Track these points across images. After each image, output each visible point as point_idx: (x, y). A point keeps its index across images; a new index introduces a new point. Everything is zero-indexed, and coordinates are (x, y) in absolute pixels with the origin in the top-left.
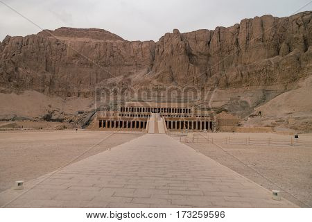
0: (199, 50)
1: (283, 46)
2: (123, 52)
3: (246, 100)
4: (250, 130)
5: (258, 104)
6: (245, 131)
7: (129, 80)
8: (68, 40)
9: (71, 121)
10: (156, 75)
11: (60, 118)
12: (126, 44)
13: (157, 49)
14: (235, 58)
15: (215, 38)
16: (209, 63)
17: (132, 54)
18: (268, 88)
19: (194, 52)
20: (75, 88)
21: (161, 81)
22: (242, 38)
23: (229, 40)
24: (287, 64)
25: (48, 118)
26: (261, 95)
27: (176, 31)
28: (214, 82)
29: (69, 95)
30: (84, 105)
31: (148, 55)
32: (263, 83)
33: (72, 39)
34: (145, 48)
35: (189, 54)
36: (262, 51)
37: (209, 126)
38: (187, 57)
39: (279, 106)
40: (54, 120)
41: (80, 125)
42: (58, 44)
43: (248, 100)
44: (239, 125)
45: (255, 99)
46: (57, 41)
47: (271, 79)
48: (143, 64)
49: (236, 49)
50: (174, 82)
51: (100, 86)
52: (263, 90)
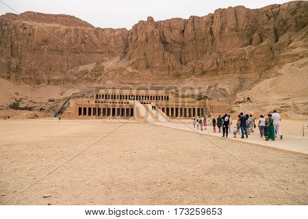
0: (174, 39)
1: (256, 35)
2: (95, 39)
3: (224, 87)
5: (236, 91)
7: (103, 67)
8: (37, 25)
9: (42, 109)
10: (131, 62)
11: (29, 106)
12: (98, 31)
13: (130, 37)
14: (210, 47)
15: (189, 28)
16: (183, 51)
17: (104, 42)
18: (244, 76)
19: (168, 40)
20: (44, 76)
21: (137, 68)
22: (216, 27)
23: (204, 29)
24: (260, 53)
25: (15, 107)
26: (237, 82)
27: (150, 19)
28: (190, 70)
29: (38, 82)
30: (55, 93)
31: (121, 43)
32: (238, 71)
33: (40, 24)
34: (117, 36)
35: (164, 43)
36: (236, 40)
38: (162, 45)
40: (21, 109)
41: (52, 113)
42: (25, 28)
43: (226, 87)
45: (232, 86)
46: (23, 24)
47: (246, 68)
48: (115, 51)
49: (210, 37)
50: (149, 70)
51: (72, 73)
52: (240, 78)
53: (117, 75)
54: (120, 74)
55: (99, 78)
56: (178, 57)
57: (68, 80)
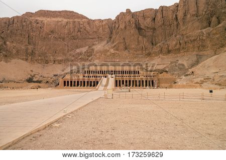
0: (147, 25)
1: (214, 19)
2: (88, 28)
3: (183, 63)
4: (183, 87)
5: (193, 66)
6: (180, 87)
7: (93, 50)
8: (46, 20)
9: (47, 82)
10: (113, 45)
11: (40, 80)
12: (90, 22)
13: (114, 25)
14: (175, 31)
15: (159, 15)
16: (154, 35)
17: (95, 30)
18: (201, 53)
19: (142, 27)
20: (51, 57)
21: (117, 50)
22: (180, 14)
23: (171, 16)
25: (30, 81)
26: (195, 59)
27: (128, 11)
28: (159, 50)
29: (47, 62)
30: (58, 69)
31: (107, 30)
32: (196, 49)
33: (49, 19)
34: (105, 25)
35: (139, 29)
36: (197, 24)
37: (151, 84)
38: (137, 31)
39: (209, 67)
40: (34, 82)
41: (54, 85)
42: (38, 23)
43: (185, 63)
44: (175, 83)
45: (190, 62)
46: (36, 20)
47: (204, 46)
48: (103, 37)
49: (175, 23)
50: (127, 51)
51: (70, 55)
52: (197, 55)
53: (103, 55)
54: (105, 55)
55: (90, 58)
56: (150, 40)
57: (68, 60)
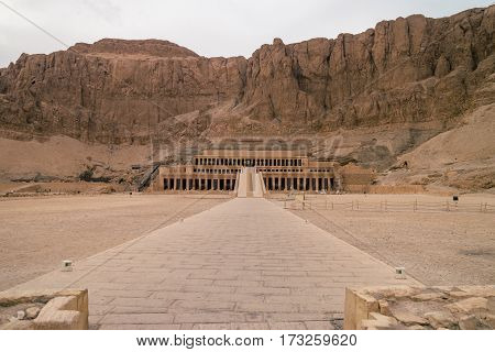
0: (314, 70)
1: (441, 61)
2: (198, 74)
3: (385, 144)
4: (391, 190)
5: (403, 150)
6: (383, 192)
7: (208, 117)
8: (115, 58)
9: (122, 180)
10: (249, 108)
11: (105, 176)
12: (202, 62)
13: (249, 70)
14: (368, 82)
15: (337, 52)
16: (328, 89)
17: (211, 78)
18: (419, 126)
19: (305, 73)
20: (126, 131)
21: (257, 117)
22: (378, 50)
23: (359, 53)
24: (446, 89)
25: (87, 177)
26: (407, 136)
27: (278, 42)
28: (337, 118)
29: (117, 141)
30: (141, 156)
31: (236, 79)
32: (409, 118)
33: (120, 57)
34: (231, 69)
35: (298, 76)
36: (409, 70)
37: (329, 185)
38: (295, 80)
39: (435, 153)
40: (95, 180)
41: (135, 186)
42: (100, 64)
43: (389, 145)
44: (374, 182)
45: (399, 143)
46: (98, 59)
47: (423, 113)
48: (228, 92)
49: (369, 67)
50: (275, 120)
51: (164, 127)
52: (411, 130)
53: (229, 129)
54: (233, 127)
55: (203, 133)
56: (320, 99)
